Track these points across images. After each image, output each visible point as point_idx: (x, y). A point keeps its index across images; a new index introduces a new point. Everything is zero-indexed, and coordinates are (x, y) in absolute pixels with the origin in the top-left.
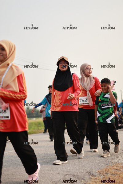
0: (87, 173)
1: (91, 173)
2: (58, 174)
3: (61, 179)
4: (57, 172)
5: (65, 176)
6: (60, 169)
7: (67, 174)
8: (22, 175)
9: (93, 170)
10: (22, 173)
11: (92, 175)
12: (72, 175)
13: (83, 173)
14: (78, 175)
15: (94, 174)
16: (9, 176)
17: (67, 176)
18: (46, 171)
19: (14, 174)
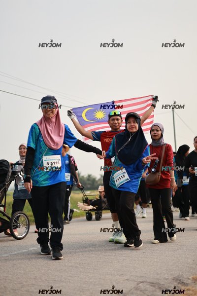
0: (174, 280)
1: (180, 280)
2: (126, 281)
3: (131, 290)
4: (125, 278)
5: (138, 284)
6: (130, 273)
7: (141, 281)
8: (69, 282)
9: (184, 276)
10: (70, 278)
11: (182, 283)
12: (149, 282)
13: (167, 279)
14: (159, 283)
15: (185, 281)
16: (49, 283)
17: (141, 284)
18: (107, 276)
19: (56, 279)
